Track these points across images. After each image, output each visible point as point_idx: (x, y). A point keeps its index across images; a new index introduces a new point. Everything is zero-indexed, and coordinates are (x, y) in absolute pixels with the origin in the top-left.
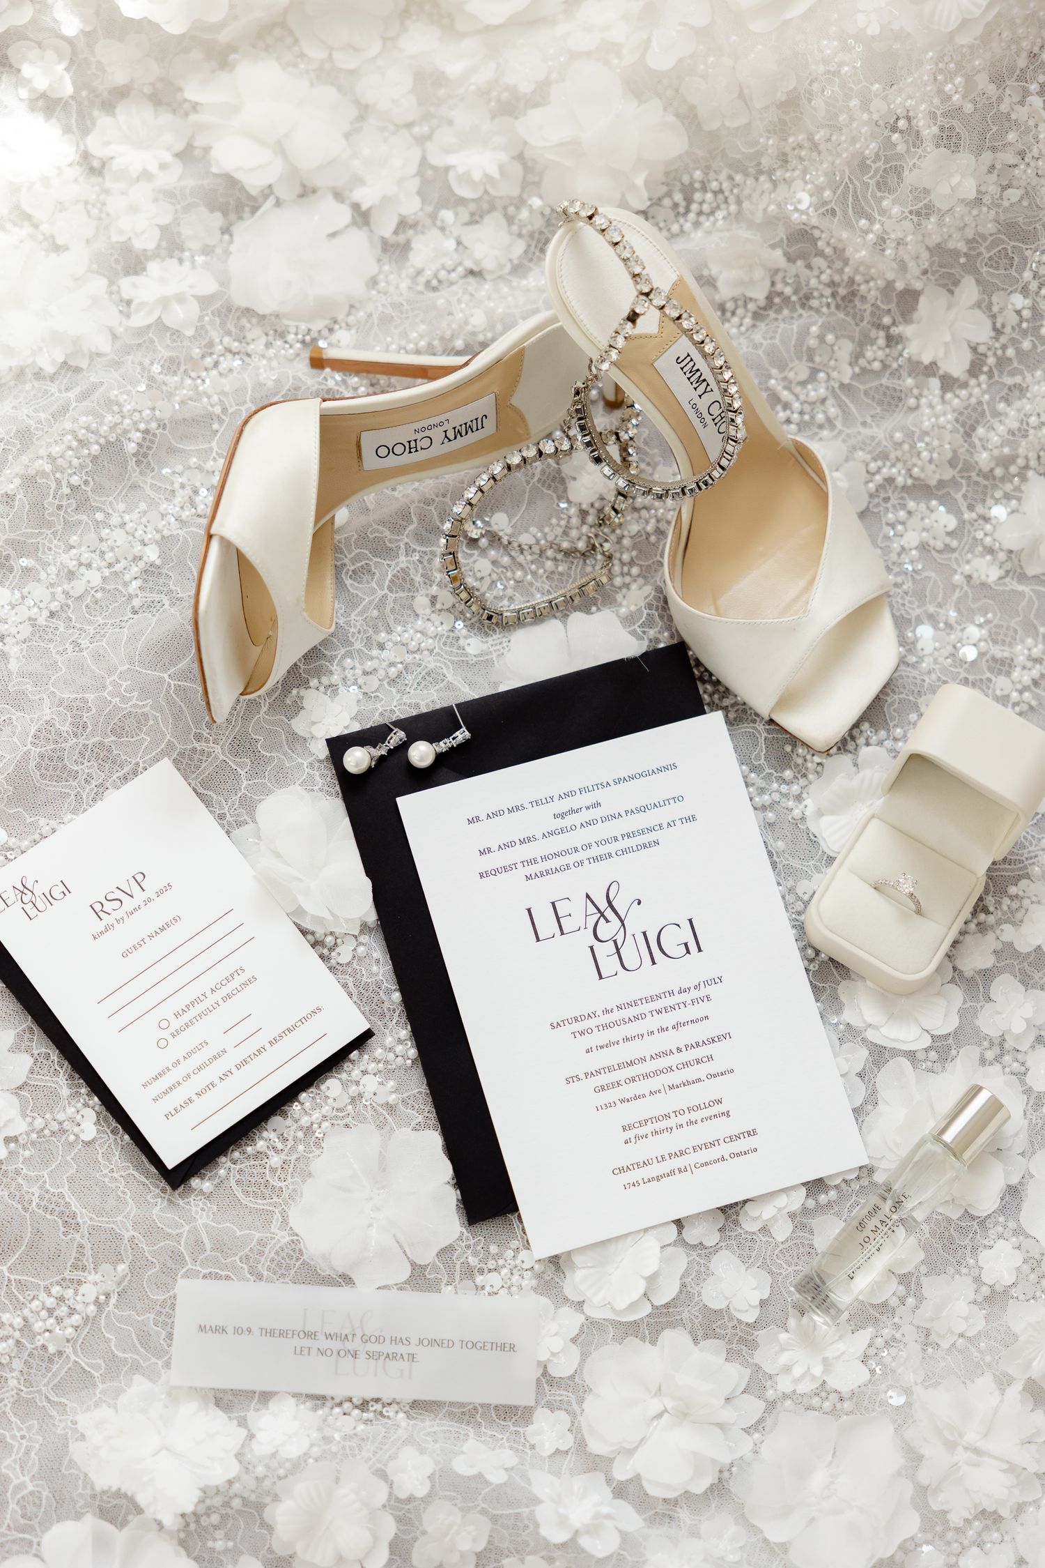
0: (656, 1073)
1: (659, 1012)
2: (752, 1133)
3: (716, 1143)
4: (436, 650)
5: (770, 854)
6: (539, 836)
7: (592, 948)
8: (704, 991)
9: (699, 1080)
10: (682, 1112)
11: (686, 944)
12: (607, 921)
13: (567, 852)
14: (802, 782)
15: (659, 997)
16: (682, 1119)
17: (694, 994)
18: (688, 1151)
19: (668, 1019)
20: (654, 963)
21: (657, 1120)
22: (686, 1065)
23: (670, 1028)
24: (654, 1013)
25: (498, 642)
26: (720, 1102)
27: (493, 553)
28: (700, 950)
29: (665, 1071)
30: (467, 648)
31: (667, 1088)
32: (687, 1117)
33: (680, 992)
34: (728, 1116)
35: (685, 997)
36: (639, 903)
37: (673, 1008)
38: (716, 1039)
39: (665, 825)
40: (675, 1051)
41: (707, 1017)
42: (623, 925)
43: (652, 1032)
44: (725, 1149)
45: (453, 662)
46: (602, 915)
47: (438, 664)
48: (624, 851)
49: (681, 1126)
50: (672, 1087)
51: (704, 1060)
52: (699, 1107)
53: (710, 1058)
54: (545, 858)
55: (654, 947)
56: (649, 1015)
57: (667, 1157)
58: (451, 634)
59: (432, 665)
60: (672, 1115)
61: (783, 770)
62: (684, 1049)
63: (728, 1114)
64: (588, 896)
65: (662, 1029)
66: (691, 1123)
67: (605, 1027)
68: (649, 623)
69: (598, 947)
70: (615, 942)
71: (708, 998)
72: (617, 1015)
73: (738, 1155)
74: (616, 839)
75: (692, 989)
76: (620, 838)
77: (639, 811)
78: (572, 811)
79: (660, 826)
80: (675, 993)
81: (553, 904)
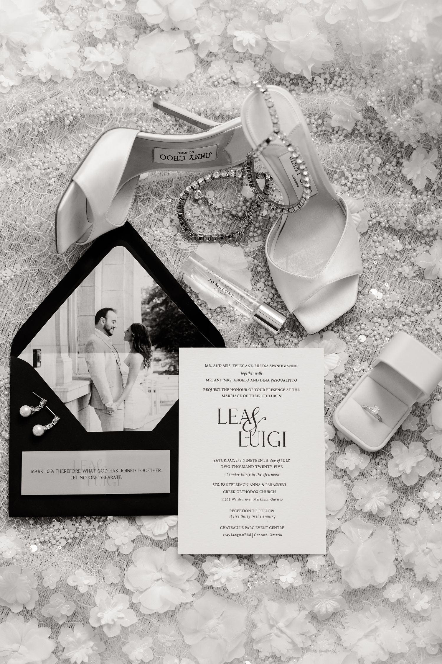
0: (250, 492)
1: (260, 467)
2: (282, 528)
3: (266, 528)
6: (233, 380)
7: (240, 432)
8: (280, 463)
9: (267, 500)
10: (256, 511)
11: (279, 442)
12: (250, 423)
13: (242, 390)
15: (261, 460)
16: (255, 514)
17: (276, 463)
18: (253, 528)
19: (262, 471)
20: (264, 446)
21: (245, 511)
22: (264, 492)
23: (262, 475)
24: (258, 467)
26: (273, 511)
28: (284, 446)
29: (254, 492)
30: (179, 245)
31: (253, 499)
32: (258, 513)
33: (271, 461)
34: (275, 518)
35: (272, 464)
36: (265, 419)
37: (266, 467)
38: (279, 485)
40: (261, 485)
41: (278, 475)
42: (256, 426)
43: (254, 474)
44: (268, 531)
45: (171, 249)
46: (249, 420)
47: (165, 249)
48: (266, 396)
49: (254, 516)
50: (255, 499)
51: (272, 492)
52: (263, 511)
53: (275, 492)
54: (232, 390)
55: (266, 439)
56: (255, 467)
57: (244, 528)
58: (175, 237)
60: (252, 511)
62: (265, 485)
64: (245, 410)
65: (259, 474)
66: (258, 516)
67: (236, 467)
69: (242, 432)
70: (250, 432)
71: (281, 466)
72: (242, 463)
73: (273, 535)
74: (264, 390)
75: (276, 461)
76: (266, 390)
77: (277, 380)
78: (249, 373)
79: (284, 390)
80: (269, 461)
81: (230, 410)
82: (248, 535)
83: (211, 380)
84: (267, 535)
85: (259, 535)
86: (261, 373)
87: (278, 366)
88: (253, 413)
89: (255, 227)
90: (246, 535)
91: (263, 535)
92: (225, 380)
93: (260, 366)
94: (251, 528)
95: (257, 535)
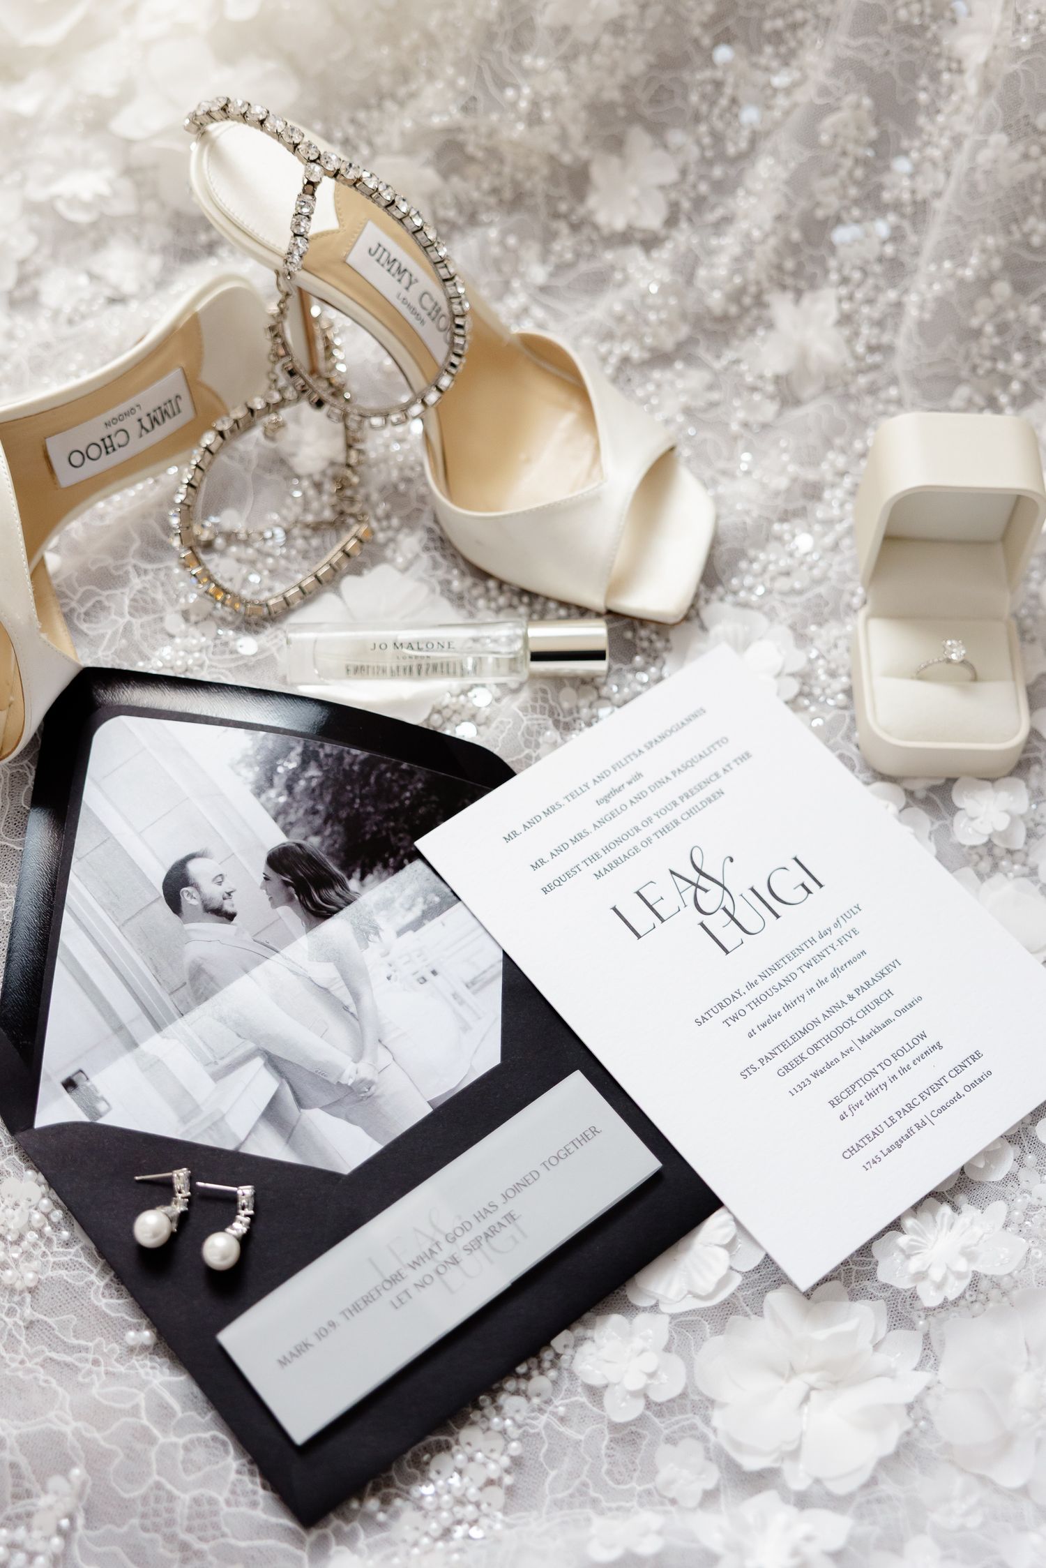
0: (838, 1031)
1: (809, 965)
2: (976, 1056)
3: (942, 1081)
6: (590, 828)
7: (702, 925)
8: (846, 927)
9: (889, 1021)
10: (887, 1062)
11: (803, 885)
12: (706, 891)
13: (628, 834)
15: (800, 950)
16: (893, 1069)
17: (837, 933)
18: (916, 1102)
19: (823, 969)
20: (778, 917)
21: (865, 1081)
22: (866, 1010)
23: (829, 978)
24: (804, 968)
26: (923, 1036)
28: (821, 886)
29: (846, 1025)
31: (858, 1043)
32: (896, 1065)
33: (821, 937)
34: (941, 1047)
35: (828, 940)
36: (732, 860)
37: (821, 956)
38: (885, 971)
39: (722, 772)
40: (846, 1000)
41: (863, 952)
42: (725, 888)
43: (812, 990)
44: (956, 1085)
46: (697, 886)
48: (690, 813)
49: (894, 1077)
50: (863, 1040)
51: (883, 997)
52: (903, 1050)
53: (889, 993)
54: (607, 849)
55: (770, 899)
56: (800, 973)
57: (897, 1117)
60: (879, 1069)
62: (855, 995)
63: (939, 1046)
64: (672, 872)
65: (821, 982)
66: (903, 1070)
67: (758, 1002)
69: (707, 920)
70: (725, 909)
71: (855, 931)
72: (764, 986)
73: (973, 1085)
74: (676, 804)
75: (833, 929)
76: (679, 801)
77: (686, 767)
78: (614, 792)
79: (717, 775)
80: (817, 938)
81: (638, 893)
82: (919, 1127)
83: (542, 862)
84: (959, 1096)
85: (944, 1108)
86: (640, 775)
87: (663, 737)
88: (694, 866)
89: (378, 520)
90: (915, 1129)
91: (953, 1101)
92: (574, 841)
93: (624, 762)
94: (911, 1106)
95: (940, 1111)
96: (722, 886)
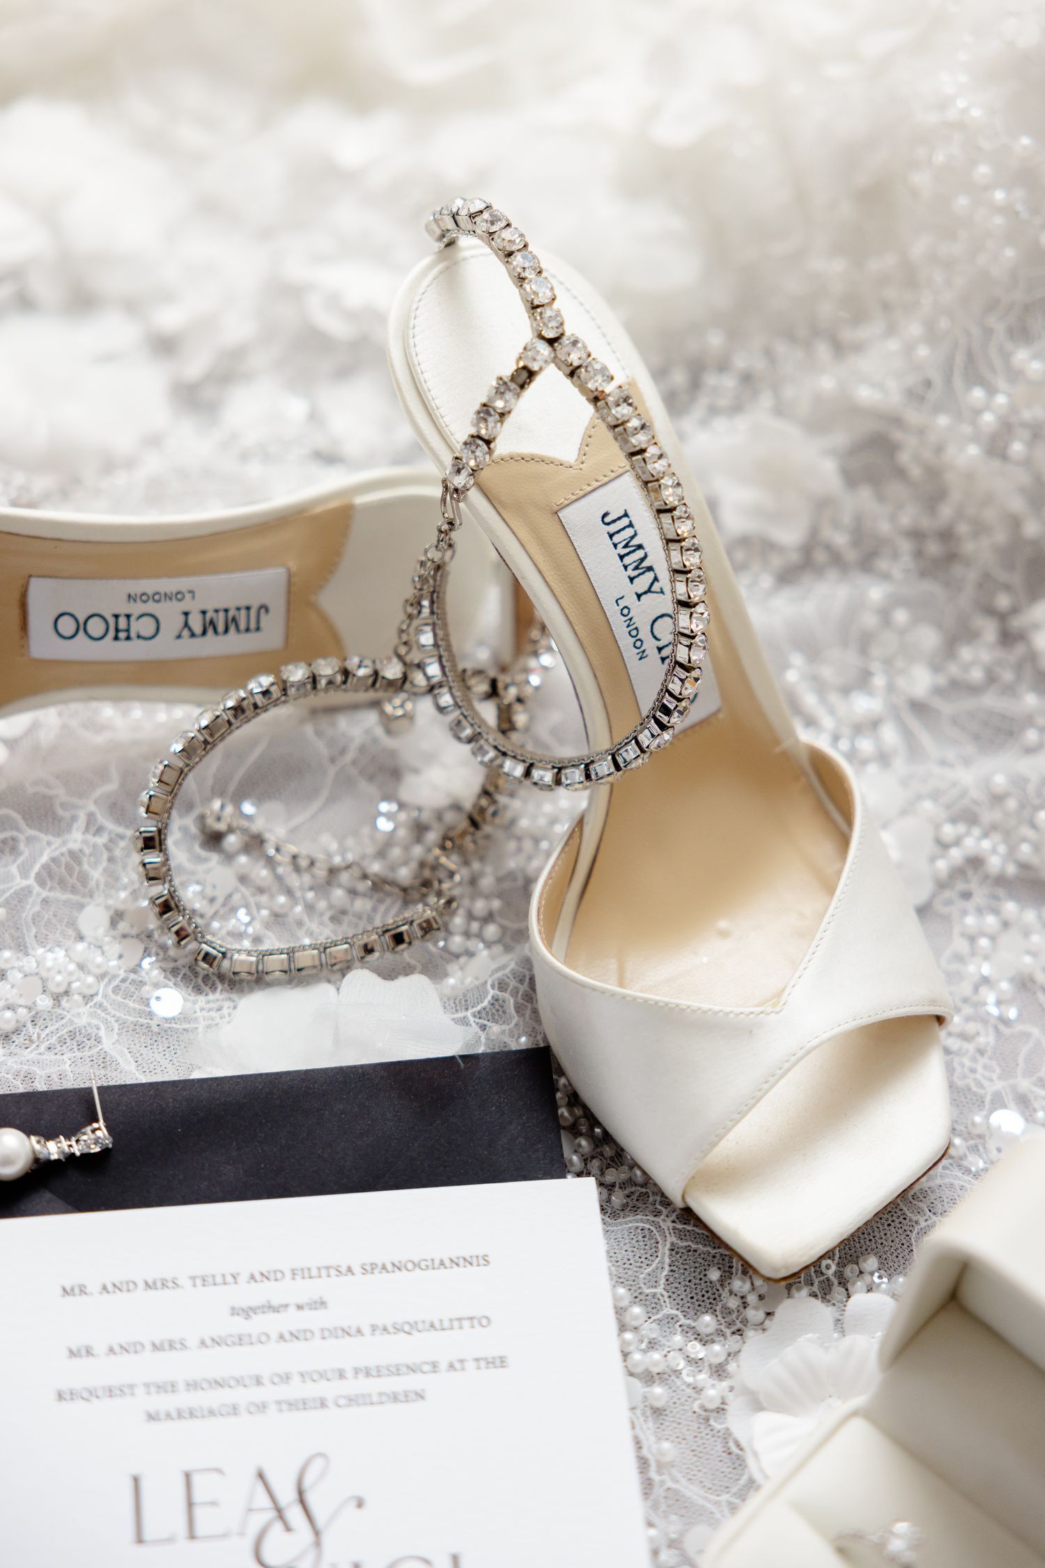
4: (98, 999)
5: (643, 1464)
6: (193, 1342)
12: (288, 1528)
13: (240, 1381)
14: (733, 1342)
25: (215, 1006)
27: (243, 859)
30: (153, 1002)
36: (360, 1504)
39: (443, 1366)
42: (318, 1543)
45: (123, 1024)
46: (280, 1513)
47: (95, 1022)
48: (353, 1400)
54: (193, 1385)
58: (132, 976)
59: (82, 1021)
61: (697, 1314)
64: (261, 1476)
68: (496, 1011)
74: (341, 1375)
77: (398, 1329)
79: (435, 1366)
81: (188, 1476)
96: (317, 1533)
